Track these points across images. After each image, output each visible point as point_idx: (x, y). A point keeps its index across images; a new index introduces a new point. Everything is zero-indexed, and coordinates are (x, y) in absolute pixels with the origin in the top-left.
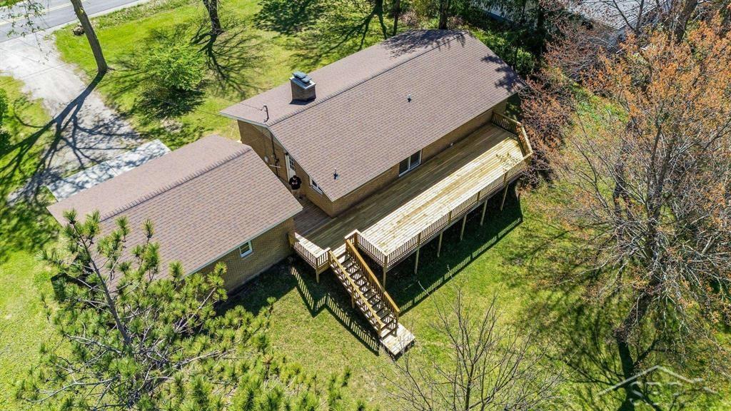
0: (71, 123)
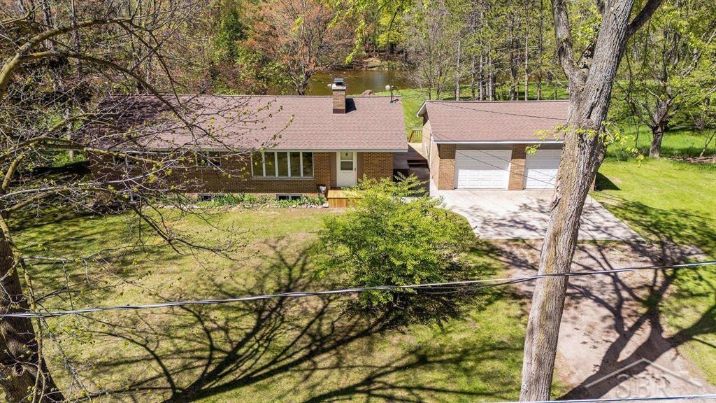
0: (629, 323)
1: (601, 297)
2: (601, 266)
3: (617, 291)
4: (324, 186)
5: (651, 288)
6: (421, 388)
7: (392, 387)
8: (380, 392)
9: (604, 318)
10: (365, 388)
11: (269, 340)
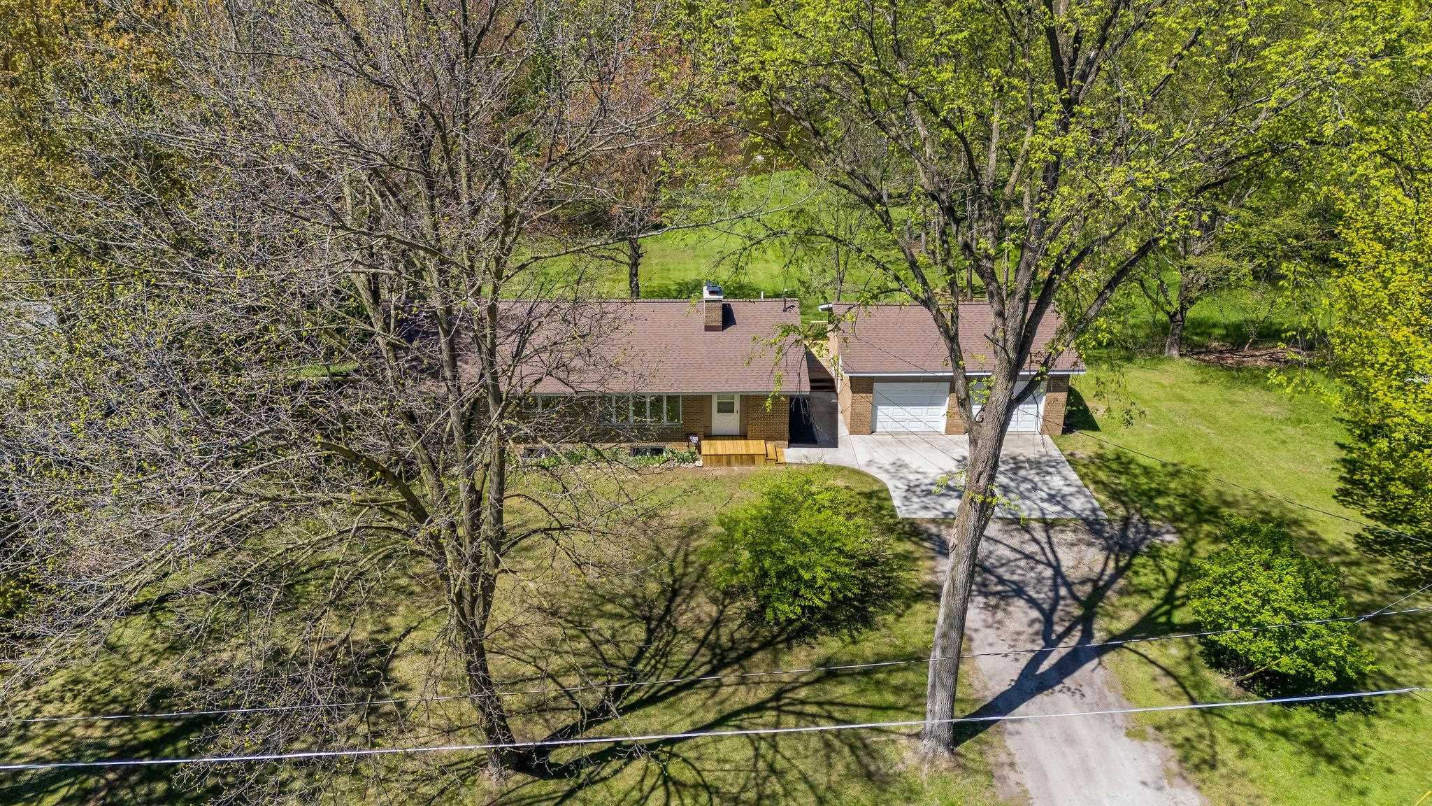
1: (1035, 596)
2: (1045, 554)
3: (1055, 588)
4: (695, 435)
5: (1095, 582)
6: (831, 703)
7: (803, 702)
8: (791, 708)
9: (1033, 622)
10: (773, 704)
11: (664, 655)
